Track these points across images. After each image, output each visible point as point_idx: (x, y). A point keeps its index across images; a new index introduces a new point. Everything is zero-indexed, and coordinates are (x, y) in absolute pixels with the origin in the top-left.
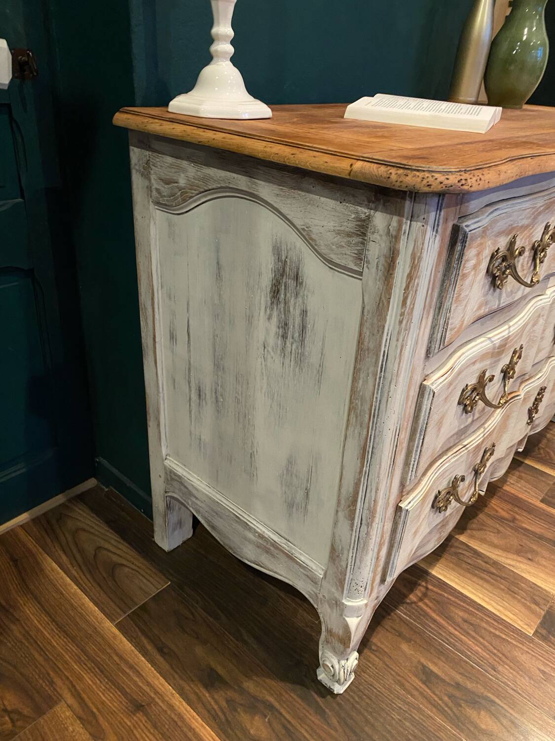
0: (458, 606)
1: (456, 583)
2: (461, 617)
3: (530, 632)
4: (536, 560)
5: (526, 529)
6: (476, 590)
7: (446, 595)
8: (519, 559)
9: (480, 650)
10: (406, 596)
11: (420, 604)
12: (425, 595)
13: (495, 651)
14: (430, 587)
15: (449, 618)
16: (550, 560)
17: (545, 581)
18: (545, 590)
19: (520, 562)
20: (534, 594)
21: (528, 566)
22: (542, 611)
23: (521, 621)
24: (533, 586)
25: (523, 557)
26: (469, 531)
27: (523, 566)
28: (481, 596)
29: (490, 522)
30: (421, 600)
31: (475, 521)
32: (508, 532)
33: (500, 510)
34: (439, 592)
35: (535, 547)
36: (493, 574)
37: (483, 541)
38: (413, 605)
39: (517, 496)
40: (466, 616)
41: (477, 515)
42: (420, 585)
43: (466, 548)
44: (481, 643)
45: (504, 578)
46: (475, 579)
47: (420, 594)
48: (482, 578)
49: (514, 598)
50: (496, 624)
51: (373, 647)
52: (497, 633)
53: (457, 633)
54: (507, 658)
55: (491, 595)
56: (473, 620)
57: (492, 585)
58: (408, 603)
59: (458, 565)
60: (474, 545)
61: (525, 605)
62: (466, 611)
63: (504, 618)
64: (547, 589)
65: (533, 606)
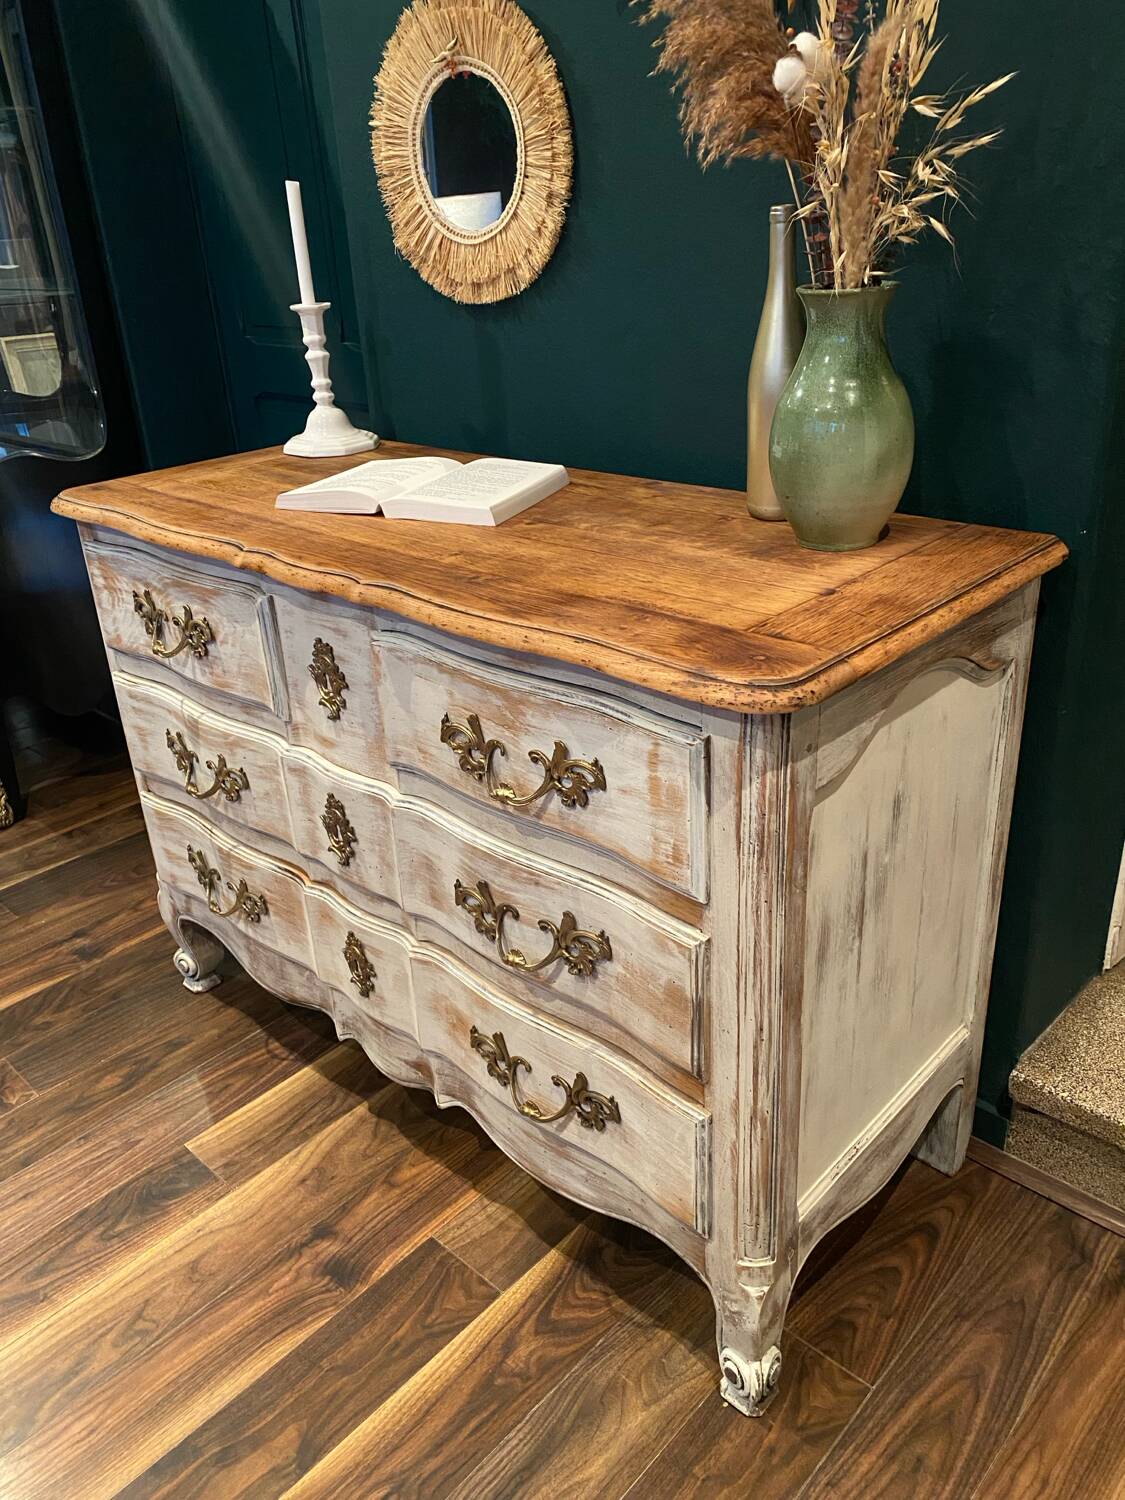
0: (249, 1084)
1: (284, 1088)
2: (233, 1084)
4: (301, 1188)
5: (366, 1195)
6: (268, 1107)
7: (269, 1075)
8: (308, 1168)
9: (186, 1092)
10: (278, 1040)
11: (263, 1051)
12: (275, 1056)
13: (179, 1105)
14: (285, 1063)
15: (235, 1073)
16: (296, 1206)
17: (260, 1188)
18: (244, 1182)
19: (302, 1168)
20: (242, 1167)
21: (292, 1174)
22: (214, 1167)
23: (208, 1141)
24: (257, 1170)
25: (310, 1174)
26: (375, 1120)
27: (293, 1168)
28: (257, 1109)
29: (388, 1152)
30: (269, 1052)
31: (395, 1131)
32: (366, 1168)
33: (414, 1171)
34: (275, 1070)
35: (325, 1195)
36: (288, 1130)
37: (351, 1134)
39: (449, 1205)
40: (233, 1089)
41: (408, 1137)
42: (291, 1054)
43: (341, 1110)
44: (192, 1095)
45: (278, 1140)
46: (285, 1108)
47: (277, 1052)
48: (284, 1116)
49: (244, 1143)
51: (222, 1010)
53: (216, 1075)
54: (167, 1114)
55: (256, 1119)
56: (228, 1093)
57: (271, 1125)
58: (267, 1040)
59: (312, 1096)
60: (346, 1121)
61: (230, 1151)
62: (241, 1090)
64: (247, 1185)
65: (224, 1160)
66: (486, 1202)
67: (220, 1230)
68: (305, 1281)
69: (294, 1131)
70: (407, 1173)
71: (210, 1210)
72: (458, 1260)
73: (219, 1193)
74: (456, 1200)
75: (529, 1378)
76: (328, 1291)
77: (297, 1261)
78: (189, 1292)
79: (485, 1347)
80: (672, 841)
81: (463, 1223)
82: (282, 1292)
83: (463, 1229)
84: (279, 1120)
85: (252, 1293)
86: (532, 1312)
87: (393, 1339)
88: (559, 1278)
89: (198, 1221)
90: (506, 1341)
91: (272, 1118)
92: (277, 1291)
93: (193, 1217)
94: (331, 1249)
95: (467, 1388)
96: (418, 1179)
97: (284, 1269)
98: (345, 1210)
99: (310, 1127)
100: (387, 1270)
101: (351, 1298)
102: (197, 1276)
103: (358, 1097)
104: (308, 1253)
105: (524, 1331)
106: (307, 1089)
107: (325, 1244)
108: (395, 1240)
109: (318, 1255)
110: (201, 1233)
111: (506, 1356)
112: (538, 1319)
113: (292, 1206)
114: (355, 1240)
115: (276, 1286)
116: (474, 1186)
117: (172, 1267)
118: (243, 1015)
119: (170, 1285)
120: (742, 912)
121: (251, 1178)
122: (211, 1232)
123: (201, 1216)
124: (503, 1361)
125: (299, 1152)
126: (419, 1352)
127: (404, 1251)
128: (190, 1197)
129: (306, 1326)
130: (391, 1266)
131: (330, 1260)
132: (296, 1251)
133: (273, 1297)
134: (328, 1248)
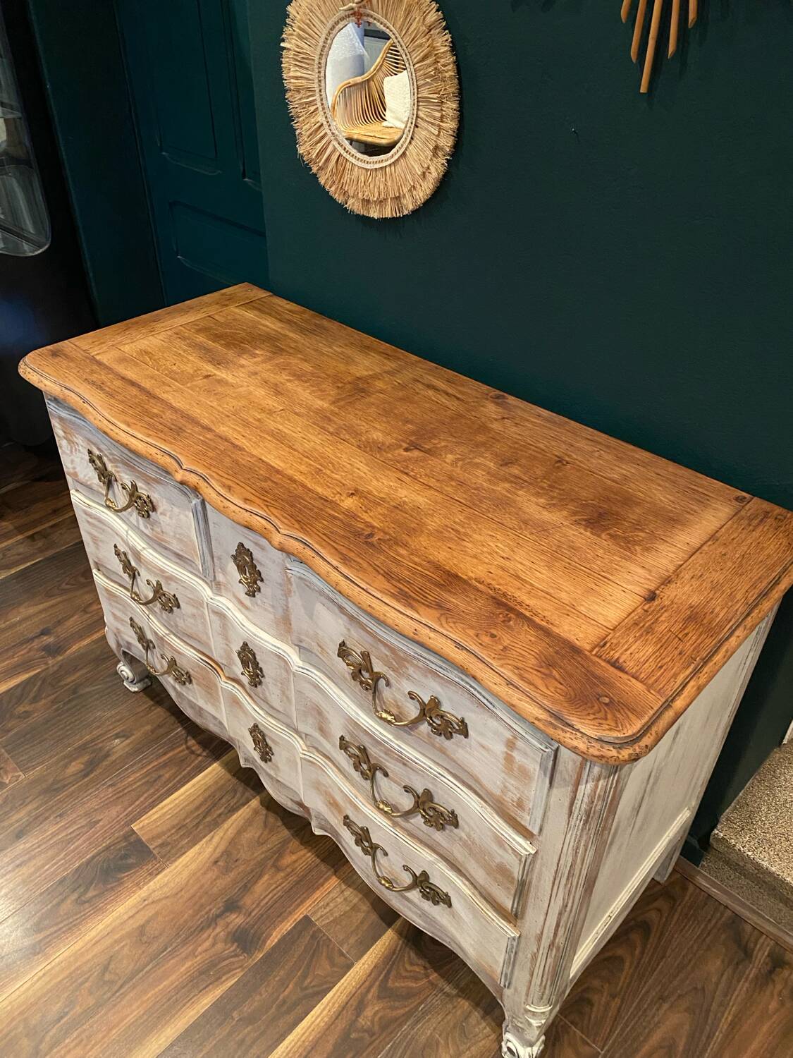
0: (175, 776)
1: (200, 781)
2: (163, 775)
3: (135, 827)
4: (214, 868)
5: (260, 876)
6: (189, 796)
7: (189, 769)
8: (219, 850)
9: (130, 780)
10: (194, 737)
11: (184, 746)
12: (193, 752)
13: (126, 791)
14: (200, 758)
15: (165, 765)
16: (211, 883)
17: (186, 866)
18: (175, 860)
19: (215, 850)
20: (172, 848)
21: (208, 856)
22: (153, 847)
23: (148, 824)
24: (183, 851)
25: (221, 856)
26: (264, 812)
27: (210, 850)
28: (182, 798)
29: (275, 840)
30: (188, 748)
31: (279, 823)
32: (259, 854)
33: (294, 857)
34: (193, 765)
35: (232, 875)
36: (204, 817)
37: (249, 822)
38: (183, 741)
39: (318, 888)
40: (164, 779)
41: (289, 828)
42: (204, 751)
43: (241, 802)
44: (135, 783)
45: (197, 825)
46: (201, 799)
47: (193, 748)
48: (201, 805)
49: (173, 827)
50: (150, 801)
51: (153, 708)
52: (142, 799)
53: (150, 767)
54: (117, 798)
55: (181, 807)
56: (159, 783)
57: (192, 812)
58: (186, 738)
59: (220, 789)
60: (243, 813)
61: (164, 833)
62: (169, 780)
63: (154, 810)
64: (177, 863)
65: (160, 841)
66: (344, 887)
67: (160, 900)
68: (220, 946)
69: (208, 819)
70: (288, 859)
71: (152, 883)
72: (324, 935)
73: (157, 869)
74: (322, 885)
75: (374, 1034)
76: (236, 956)
77: (214, 929)
78: (140, 952)
79: (344, 1007)
80: (518, 795)
81: (328, 904)
82: (204, 954)
83: (328, 909)
84: (198, 808)
85: (183, 955)
86: (376, 979)
87: (281, 998)
88: (394, 953)
89: (143, 892)
90: (357, 1003)
91: (192, 807)
92: (201, 954)
93: (140, 889)
94: (237, 920)
95: (332, 1040)
96: (297, 865)
97: (205, 935)
98: (246, 888)
99: (220, 815)
100: (276, 940)
101: (251, 962)
102: (145, 939)
103: (252, 792)
104: (221, 922)
105: (370, 996)
106: (216, 782)
107: (233, 916)
108: (282, 916)
109: (228, 924)
110: (146, 902)
111: (358, 1016)
112: (380, 986)
113: (209, 883)
114: (253, 914)
115: (200, 949)
116: (335, 873)
117: (128, 930)
118: (168, 714)
119: (126, 944)
120: (565, 849)
121: (179, 857)
122: (153, 902)
123: (146, 888)
124: (356, 1020)
125: (213, 837)
126: (299, 1009)
127: (287, 926)
128: (137, 871)
129: (222, 983)
130: (279, 937)
131: (236, 931)
132: (212, 921)
133: (198, 958)
134: (236, 920)
